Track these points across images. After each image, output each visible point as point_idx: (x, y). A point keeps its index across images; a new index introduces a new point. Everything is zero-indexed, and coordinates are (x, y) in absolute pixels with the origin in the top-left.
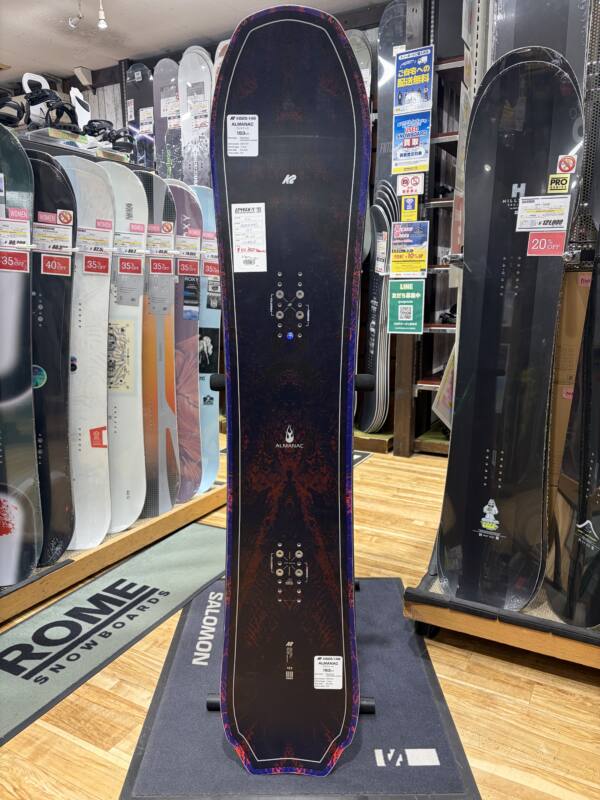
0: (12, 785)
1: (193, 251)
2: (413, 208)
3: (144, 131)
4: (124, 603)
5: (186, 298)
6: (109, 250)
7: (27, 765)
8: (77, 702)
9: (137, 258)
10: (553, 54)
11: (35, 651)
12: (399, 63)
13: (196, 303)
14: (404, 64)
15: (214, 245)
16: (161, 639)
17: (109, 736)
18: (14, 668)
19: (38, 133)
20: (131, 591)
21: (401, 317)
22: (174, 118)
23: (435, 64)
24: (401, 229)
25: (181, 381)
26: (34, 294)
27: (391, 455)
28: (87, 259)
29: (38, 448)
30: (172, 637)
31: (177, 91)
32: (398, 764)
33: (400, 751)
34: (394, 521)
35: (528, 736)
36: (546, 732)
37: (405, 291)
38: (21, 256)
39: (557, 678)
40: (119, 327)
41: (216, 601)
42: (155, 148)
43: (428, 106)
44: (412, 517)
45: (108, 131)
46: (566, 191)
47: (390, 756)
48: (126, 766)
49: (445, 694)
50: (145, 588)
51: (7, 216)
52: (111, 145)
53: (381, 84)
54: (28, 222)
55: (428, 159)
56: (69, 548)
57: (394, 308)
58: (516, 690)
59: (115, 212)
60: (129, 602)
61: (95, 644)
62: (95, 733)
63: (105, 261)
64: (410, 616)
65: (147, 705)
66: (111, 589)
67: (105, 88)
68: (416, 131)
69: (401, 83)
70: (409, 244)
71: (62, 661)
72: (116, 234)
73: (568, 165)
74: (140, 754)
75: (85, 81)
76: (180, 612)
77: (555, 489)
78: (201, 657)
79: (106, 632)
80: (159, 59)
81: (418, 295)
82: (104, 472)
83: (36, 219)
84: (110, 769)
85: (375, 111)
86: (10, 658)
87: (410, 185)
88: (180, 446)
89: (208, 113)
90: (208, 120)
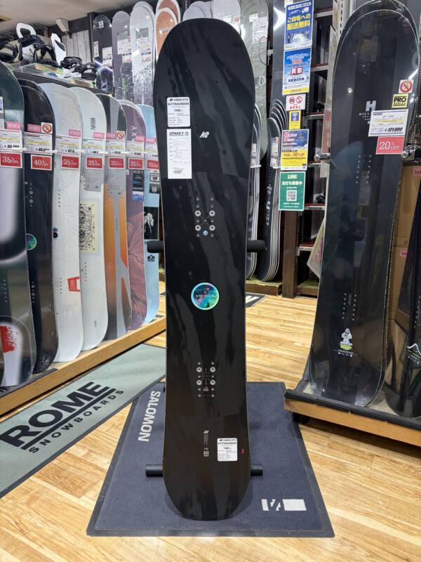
0: (14, 520)
1: (139, 152)
2: (297, 120)
3: (106, 64)
4: (92, 398)
5: (135, 185)
6: (79, 152)
7: (25, 508)
8: (60, 465)
9: (99, 157)
10: (397, 4)
11: (30, 430)
12: (288, 12)
13: (142, 189)
14: (292, 13)
15: (155, 147)
16: (117, 423)
17: (81, 488)
18: (15, 442)
19: (27, 67)
20: (97, 390)
21: (288, 199)
22: (127, 54)
23: (314, 13)
24: (289, 135)
25: (132, 244)
26: (26, 183)
27: (280, 297)
28: (64, 158)
29: (31, 292)
30: (124, 422)
31: (129, 35)
32: (277, 509)
33: (279, 500)
34: (281, 342)
35: (369, 491)
36: (380, 489)
37: (292, 180)
38: (16, 157)
39: (391, 452)
40: (87, 206)
41: (155, 398)
42: (113, 77)
43: (309, 44)
44: (293, 340)
45: (78, 65)
46: (405, 106)
47: (272, 504)
48: (92, 508)
49: (312, 463)
50: (107, 388)
51: (6, 127)
52: (80, 75)
53: (275, 28)
54: (21, 132)
55: (309, 83)
56: (54, 361)
57: (284, 192)
58: (362, 460)
59: (82, 124)
60: (95, 398)
61: (71, 426)
62: (71, 486)
63: (76, 160)
64: (289, 409)
65: (107, 467)
66: (83, 389)
67: (78, 33)
68: (300, 62)
69: (290, 27)
70: (294, 146)
71: (48, 437)
72: (84, 140)
73: (407, 87)
74: (102, 500)
75: (64, 29)
76: (131, 404)
77: (393, 321)
78: (144, 436)
79: (79, 419)
80: (116, 12)
81: (301, 183)
82: (78, 309)
83: (26, 129)
84: (81, 510)
85: (271, 48)
86: (13, 435)
87: (295, 103)
88: (131, 289)
89: (151, 51)
90: (151, 56)
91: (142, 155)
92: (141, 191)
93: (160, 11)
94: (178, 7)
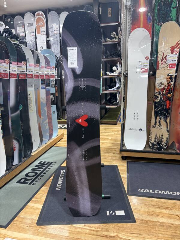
22: (22, 33)
29: (21, 126)
31: (24, 25)
38: (15, 75)
64: (121, 155)
80: (16, 16)
83: (17, 64)
89: (35, 32)
90: (34, 34)
91: (50, 74)
92: (50, 87)
93: (38, 17)
94: (44, 16)
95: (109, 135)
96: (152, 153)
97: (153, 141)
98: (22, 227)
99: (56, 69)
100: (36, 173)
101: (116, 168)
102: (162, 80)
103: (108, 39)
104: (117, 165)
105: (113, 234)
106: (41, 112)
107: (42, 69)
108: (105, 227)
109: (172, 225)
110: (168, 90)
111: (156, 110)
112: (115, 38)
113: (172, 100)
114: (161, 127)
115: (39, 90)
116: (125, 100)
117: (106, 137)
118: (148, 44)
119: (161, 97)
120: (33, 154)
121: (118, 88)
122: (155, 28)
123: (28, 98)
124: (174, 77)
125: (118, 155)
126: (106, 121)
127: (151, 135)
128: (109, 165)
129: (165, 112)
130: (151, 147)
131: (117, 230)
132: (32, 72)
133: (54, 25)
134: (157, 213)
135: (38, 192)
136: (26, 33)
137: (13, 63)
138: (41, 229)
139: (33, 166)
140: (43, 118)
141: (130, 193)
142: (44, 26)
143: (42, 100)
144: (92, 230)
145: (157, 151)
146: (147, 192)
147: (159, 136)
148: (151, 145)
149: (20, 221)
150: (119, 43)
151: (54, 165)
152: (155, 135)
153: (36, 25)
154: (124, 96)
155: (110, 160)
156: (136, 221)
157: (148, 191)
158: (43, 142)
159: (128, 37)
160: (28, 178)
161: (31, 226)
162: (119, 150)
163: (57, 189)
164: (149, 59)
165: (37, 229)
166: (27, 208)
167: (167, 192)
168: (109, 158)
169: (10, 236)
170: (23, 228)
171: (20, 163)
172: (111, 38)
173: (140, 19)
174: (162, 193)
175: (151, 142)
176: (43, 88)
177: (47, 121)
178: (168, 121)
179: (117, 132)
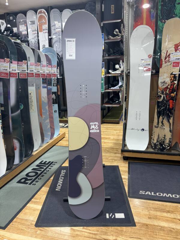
1: (50, 71)
22: (24, 31)
31: (26, 23)
38: (16, 74)
55: (104, 46)
80: (18, 14)
81: (103, 82)
89: (37, 30)
90: (36, 32)
92: (51, 86)
93: (40, 15)
94: (46, 14)
95: (111, 134)
96: (154, 154)
97: (155, 142)
98: (21, 228)
99: (58, 67)
100: (37, 173)
101: (117, 169)
102: (165, 79)
103: (110, 37)
104: (118, 166)
105: (112, 238)
106: (42, 111)
107: (43, 68)
108: (103, 231)
109: (173, 230)
110: (171, 89)
111: (158, 109)
112: (118, 35)
113: (176, 100)
114: (164, 127)
115: (40, 89)
116: (127, 100)
117: (108, 137)
118: (152, 42)
119: (164, 97)
120: (34, 153)
121: (121, 86)
122: (159, 24)
123: (29, 97)
124: (177, 75)
125: (120, 155)
126: (108, 120)
127: (154, 136)
128: (110, 166)
129: (168, 112)
130: (153, 148)
131: (117, 233)
132: (33, 71)
133: (56, 22)
134: (158, 217)
135: (38, 193)
136: (29, 31)
137: (13, 62)
138: (39, 231)
139: (34, 166)
140: (44, 117)
141: (131, 196)
142: (46, 24)
143: (43, 99)
144: (90, 233)
145: (160, 152)
146: (148, 195)
147: (161, 137)
148: (153, 145)
149: (19, 223)
150: (122, 41)
151: (55, 164)
152: (158, 135)
153: (38, 23)
154: (126, 95)
155: (111, 161)
156: (136, 224)
157: (150, 194)
158: (44, 140)
159: (131, 34)
160: (29, 178)
161: (30, 228)
162: (121, 150)
163: (57, 190)
164: (152, 57)
165: (35, 231)
166: (27, 209)
167: (169, 195)
168: (110, 158)
169: (8, 238)
170: (22, 230)
171: (21, 163)
172: (114, 36)
173: (143, 16)
174: (164, 196)
175: (153, 143)
176: (44, 87)
177: (48, 121)
178: (171, 121)
179: (119, 132)
